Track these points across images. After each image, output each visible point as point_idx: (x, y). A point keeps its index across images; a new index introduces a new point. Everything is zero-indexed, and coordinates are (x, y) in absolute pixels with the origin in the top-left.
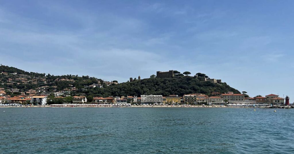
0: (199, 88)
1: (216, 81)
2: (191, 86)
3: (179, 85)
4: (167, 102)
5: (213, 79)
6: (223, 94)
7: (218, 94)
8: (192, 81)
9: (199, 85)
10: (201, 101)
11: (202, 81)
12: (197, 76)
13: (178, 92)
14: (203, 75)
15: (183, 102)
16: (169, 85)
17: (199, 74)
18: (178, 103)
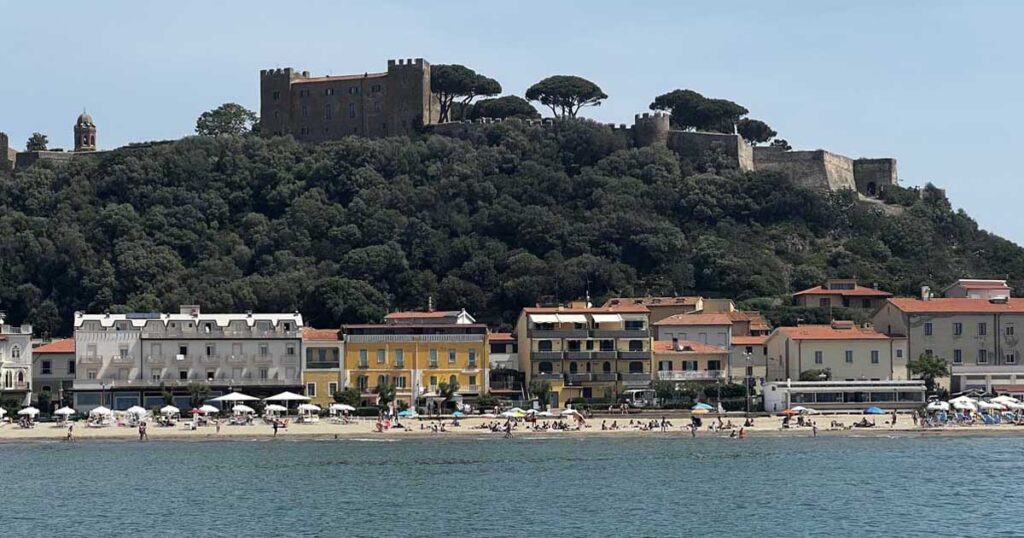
0: (680, 240)
1: (850, 176)
2: (601, 221)
3: (485, 211)
4: (348, 383)
5: (818, 156)
6: (907, 304)
7: (866, 301)
8: (614, 170)
9: (684, 213)
10: (691, 375)
11: (710, 175)
12: (666, 126)
13: (479, 278)
14: (723, 114)
15: (510, 387)
16: (380, 213)
17: (684, 106)
18: (465, 389)
